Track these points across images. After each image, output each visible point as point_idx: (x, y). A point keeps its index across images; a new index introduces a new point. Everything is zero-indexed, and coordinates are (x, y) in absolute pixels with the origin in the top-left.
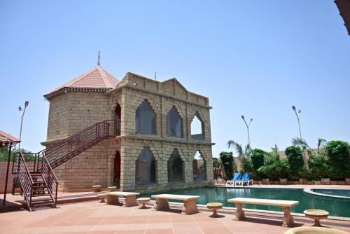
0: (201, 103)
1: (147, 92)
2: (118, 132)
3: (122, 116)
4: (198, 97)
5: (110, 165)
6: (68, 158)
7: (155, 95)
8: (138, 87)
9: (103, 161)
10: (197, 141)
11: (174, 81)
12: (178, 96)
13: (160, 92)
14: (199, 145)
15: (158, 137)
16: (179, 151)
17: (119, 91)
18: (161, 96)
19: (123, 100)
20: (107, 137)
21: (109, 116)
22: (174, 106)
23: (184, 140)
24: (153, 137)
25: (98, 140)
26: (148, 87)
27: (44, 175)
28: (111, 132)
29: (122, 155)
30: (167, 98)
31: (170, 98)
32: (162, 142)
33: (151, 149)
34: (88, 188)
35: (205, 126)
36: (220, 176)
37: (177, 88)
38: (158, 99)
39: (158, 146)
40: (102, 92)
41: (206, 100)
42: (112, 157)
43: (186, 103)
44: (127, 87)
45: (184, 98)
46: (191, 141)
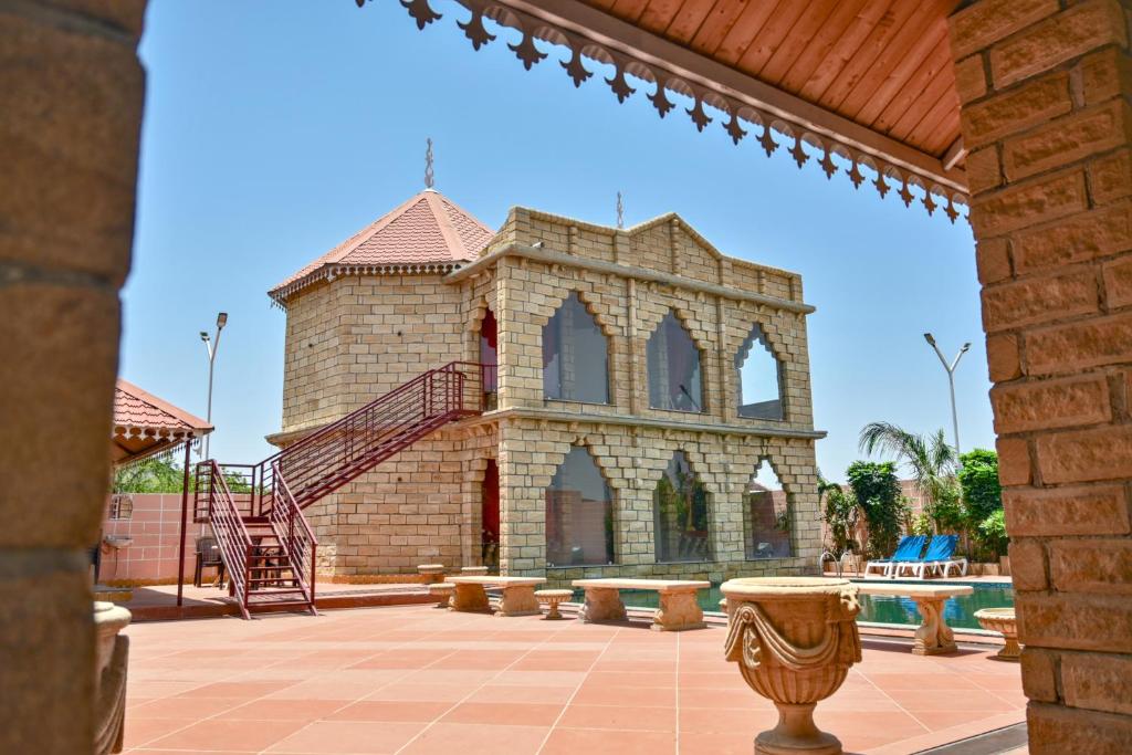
0: (773, 292)
1: (579, 269)
2: (488, 399)
3: (502, 347)
4: (759, 273)
5: (470, 503)
6: (344, 480)
7: (606, 274)
8: (549, 255)
9: (448, 490)
10: (757, 426)
11: (672, 226)
12: (685, 276)
13: (624, 265)
14: (764, 438)
15: (621, 412)
16: (695, 457)
17: (489, 267)
18: (627, 279)
19: (500, 299)
20: (457, 415)
21: (463, 351)
22: (675, 311)
23: (712, 422)
24: (603, 412)
25: (428, 426)
26: (583, 253)
27: (281, 529)
28: (470, 399)
29: (503, 468)
30: (649, 282)
31: (659, 283)
32: (631, 428)
33: (597, 451)
34: (408, 572)
35: (790, 370)
36: (851, 545)
37: (684, 248)
38: (616, 289)
39: (617, 440)
40: (439, 272)
41: (791, 282)
42: (473, 476)
43: (716, 297)
44: (515, 257)
45: (709, 281)
46: (736, 424)
